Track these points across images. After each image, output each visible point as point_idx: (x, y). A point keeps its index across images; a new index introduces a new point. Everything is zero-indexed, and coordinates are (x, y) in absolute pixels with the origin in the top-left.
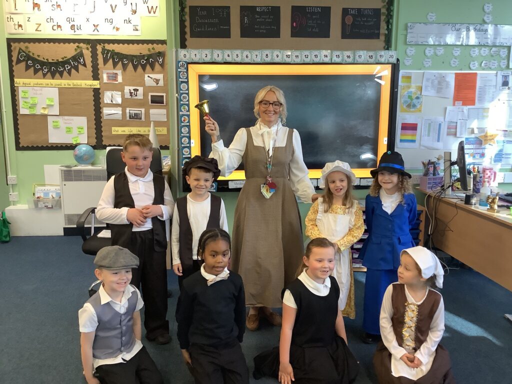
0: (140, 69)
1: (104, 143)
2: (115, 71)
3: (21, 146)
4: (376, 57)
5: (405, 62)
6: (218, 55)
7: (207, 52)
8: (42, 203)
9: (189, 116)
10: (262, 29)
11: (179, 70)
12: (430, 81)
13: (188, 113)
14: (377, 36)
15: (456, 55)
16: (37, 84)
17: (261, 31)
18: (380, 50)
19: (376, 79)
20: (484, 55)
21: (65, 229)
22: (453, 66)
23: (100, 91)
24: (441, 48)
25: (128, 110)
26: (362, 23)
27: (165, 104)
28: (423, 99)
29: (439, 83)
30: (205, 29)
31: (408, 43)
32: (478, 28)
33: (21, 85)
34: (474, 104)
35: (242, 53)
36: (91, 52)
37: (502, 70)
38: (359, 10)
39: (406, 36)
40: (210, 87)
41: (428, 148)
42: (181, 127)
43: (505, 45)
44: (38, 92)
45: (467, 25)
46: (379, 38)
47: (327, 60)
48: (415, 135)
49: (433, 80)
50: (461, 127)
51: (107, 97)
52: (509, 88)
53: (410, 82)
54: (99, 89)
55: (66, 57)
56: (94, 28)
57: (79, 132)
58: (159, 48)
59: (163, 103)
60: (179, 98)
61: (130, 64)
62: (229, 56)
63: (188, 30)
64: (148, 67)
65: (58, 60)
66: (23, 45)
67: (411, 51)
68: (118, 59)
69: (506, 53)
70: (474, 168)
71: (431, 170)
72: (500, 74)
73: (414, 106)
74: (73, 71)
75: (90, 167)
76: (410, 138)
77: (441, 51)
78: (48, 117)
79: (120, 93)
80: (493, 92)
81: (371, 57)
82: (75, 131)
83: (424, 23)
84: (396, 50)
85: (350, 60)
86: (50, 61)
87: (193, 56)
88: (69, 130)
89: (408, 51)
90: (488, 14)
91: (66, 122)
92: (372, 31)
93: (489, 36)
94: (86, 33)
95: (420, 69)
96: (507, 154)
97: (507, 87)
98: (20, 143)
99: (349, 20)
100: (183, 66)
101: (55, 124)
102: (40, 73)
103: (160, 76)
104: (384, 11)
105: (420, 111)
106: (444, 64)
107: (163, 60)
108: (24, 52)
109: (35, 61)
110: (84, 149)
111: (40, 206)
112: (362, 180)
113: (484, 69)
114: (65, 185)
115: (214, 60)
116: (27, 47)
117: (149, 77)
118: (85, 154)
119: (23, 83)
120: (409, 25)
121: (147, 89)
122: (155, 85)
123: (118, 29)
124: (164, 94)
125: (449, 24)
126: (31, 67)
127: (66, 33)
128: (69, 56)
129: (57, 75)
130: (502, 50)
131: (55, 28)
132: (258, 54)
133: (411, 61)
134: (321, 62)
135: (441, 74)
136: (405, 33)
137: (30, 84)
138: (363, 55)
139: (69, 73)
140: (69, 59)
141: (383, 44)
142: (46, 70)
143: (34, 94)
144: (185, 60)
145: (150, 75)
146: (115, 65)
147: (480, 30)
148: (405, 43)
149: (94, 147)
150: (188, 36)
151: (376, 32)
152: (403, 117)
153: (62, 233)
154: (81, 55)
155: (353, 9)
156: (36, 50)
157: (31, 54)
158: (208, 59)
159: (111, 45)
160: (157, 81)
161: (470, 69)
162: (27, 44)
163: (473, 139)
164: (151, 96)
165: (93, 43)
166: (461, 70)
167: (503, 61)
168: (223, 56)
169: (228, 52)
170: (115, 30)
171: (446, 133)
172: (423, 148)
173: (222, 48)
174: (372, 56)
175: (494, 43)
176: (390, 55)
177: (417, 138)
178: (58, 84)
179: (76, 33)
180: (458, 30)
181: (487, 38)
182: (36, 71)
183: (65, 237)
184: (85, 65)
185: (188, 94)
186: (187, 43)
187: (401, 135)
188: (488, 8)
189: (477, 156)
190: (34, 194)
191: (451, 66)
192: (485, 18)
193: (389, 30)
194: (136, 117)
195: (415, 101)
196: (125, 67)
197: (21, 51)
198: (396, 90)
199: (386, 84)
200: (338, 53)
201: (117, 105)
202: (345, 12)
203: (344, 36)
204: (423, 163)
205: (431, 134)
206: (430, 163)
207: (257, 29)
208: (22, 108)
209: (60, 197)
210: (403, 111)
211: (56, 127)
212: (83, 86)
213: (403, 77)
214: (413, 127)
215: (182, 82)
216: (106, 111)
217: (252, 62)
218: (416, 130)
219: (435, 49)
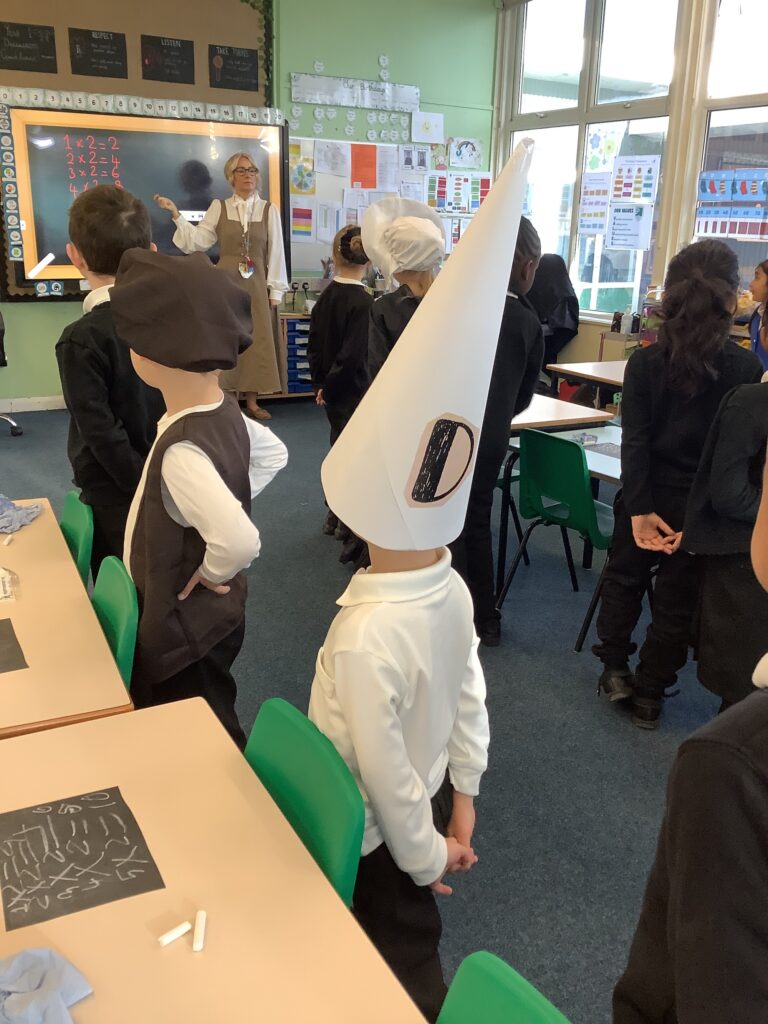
6: (53, 98)
7: (37, 92)
9: (15, 184)
10: (103, 65)
13: (14, 179)
14: (255, 88)
15: (351, 120)
17: (101, 67)
20: (382, 122)
22: (348, 134)
24: (334, 110)
26: (235, 68)
28: (317, 177)
29: (334, 157)
30: (18, 57)
31: (293, 100)
32: (373, 86)
34: (374, 186)
35: (87, 97)
37: (404, 143)
38: (230, 49)
39: (290, 90)
41: (326, 243)
43: (405, 110)
45: (361, 81)
46: (257, 90)
47: (200, 115)
48: (310, 225)
49: (325, 153)
52: (412, 168)
53: (298, 153)
62: (68, 100)
67: (297, 111)
69: (408, 122)
72: (402, 148)
73: (306, 185)
76: (303, 228)
77: (333, 114)
80: (396, 172)
83: (310, 75)
84: (278, 107)
87: (17, 97)
89: (295, 111)
90: (385, 69)
92: (248, 80)
93: (386, 98)
95: (310, 137)
97: (410, 166)
99: (219, 62)
104: (261, 53)
105: (313, 192)
106: (336, 131)
113: (383, 141)
115: (47, 105)
120: (293, 75)
125: (341, 78)
130: (402, 118)
132: (109, 100)
133: (298, 124)
134: (192, 117)
135: (335, 144)
136: (288, 86)
141: (264, 99)
144: (5, 102)
147: (376, 90)
148: (290, 100)
152: (297, 201)
155: (222, 47)
158: (39, 103)
161: (368, 140)
166: (358, 140)
167: (406, 132)
168: (60, 100)
169: (67, 95)
172: (320, 243)
174: (255, 114)
175: (393, 107)
176: (274, 115)
177: (312, 229)
180: (352, 87)
181: (384, 100)
185: (12, 151)
187: (294, 224)
188: (384, 61)
191: (346, 135)
192: (382, 74)
193: (270, 80)
195: (306, 179)
200: (213, 107)
202: (213, 50)
203: (214, 84)
205: (328, 224)
207: (94, 63)
210: (293, 192)
214: (306, 215)
217: (101, 111)
218: (310, 218)
219: (326, 110)
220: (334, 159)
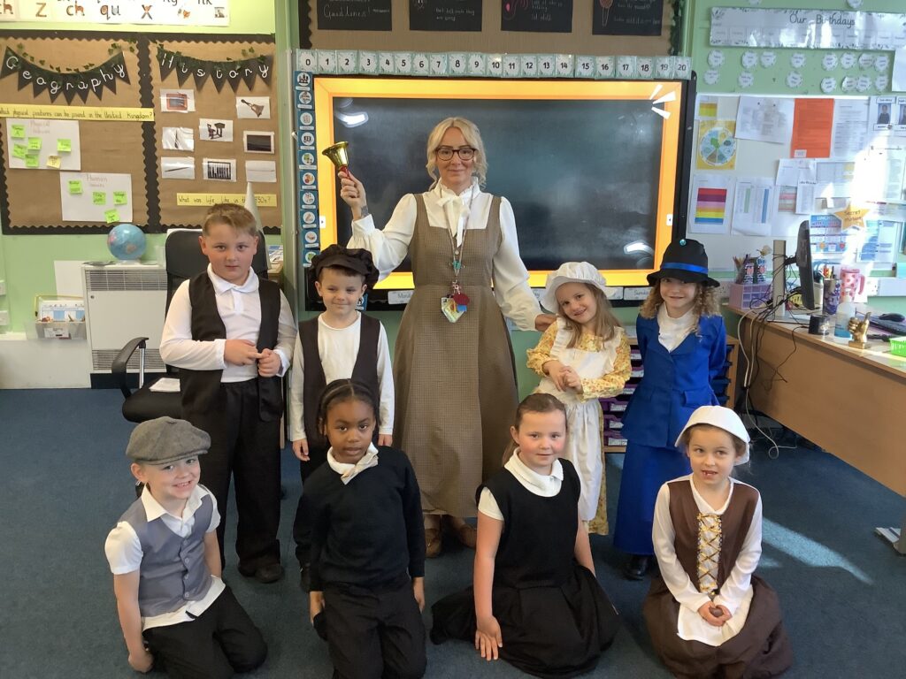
0: (227, 87)
1: (162, 222)
2: (182, 91)
3: (11, 226)
4: (654, 68)
5: (706, 78)
6: (368, 61)
7: (349, 55)
8: (51, 329)
9: (315, 172)
10: (449, 15)
11: (297, 88)
12: (751, 113)
13: (314, 167)
14: (657, 31)
15: (797, 65)
16: (40, 114)
17: (447, 19)
18: (663, 55)
19: (654, 109)
20: (847, 66)
21: (93, 376)
22: (792, 85)
23: (155, 127)
24: (771, 54)
25: (205, 164)
26: (630, 6)
27: (273, 152)
28: (737, 146)
29: (767, 116)
30: (344, 13)
31: (712, 44)
32: (837, 17)
33: (11, 115)
34: (827, 155)
35: (413, 58)
36: (138, 55)
37: (878, 94)
39: (709, 30)
40: (354, 120)
41: (745, 233)
42: (302, 193)
43: (884, 49)
44: (42, 129)
45: (818, 12)
46: (660, 34)
47: (567, 72)
48: (722, 210)
49: (754, 112)
50: (805, 196)
51: (167, 138)
52: (890, 127)
53: (715, 114)
54: (153, 123)
55: (91, 65)
56: (143, 12)
57: (117, 201)
58: (262, 49)
59: (270, 150)
60: (297, 138)
61: (210, 78)
62: (388, 63)
63: (313, 15)
64: (242, 84)
65: (77, 70)
66: (13, 43)
67: (717, 58)
68: (186, 68)
69: (887, 64)
70: (826, 270)
71: (750, 272)
72: (875, 101)
73: (722, 158)
74: (106, 90)
75: (137, 265)
76: (711, 215)
77: (770, 59)
78: (61, 173)
79: (191, 131)
80: (862, 134)
81: (645, 68)
82: (110, 200)
83: (741, 8)
84: (689, 56)
85: (607, 73)
86: (64, 71)
87: (323, 63)
88: (99, 198)
89: (712, 58)
91: (93, 182)
92: (647, 21)
93: (856, 33)
94: (129, 21)
95: (733, 91)
96: (884, 245)
97: (887, 125)
98: (9, 221)
100: (304, 80)
101: (74, 186)
102: (45, 94)
103: (264, 101)
105: (732, 166)
106: (776, 82)
107: (270, 72)
108: (15, 54)
109: (36, 71)
110: (127, 232)
111: (47, 335)
112: (626, 289)
113: (846, 93)
114: (92, 297)
115: (360, 71)
116: (20, 46)
117: (243, 101)
118: (127, 242)
119: (15, 112)
120: (714, 10)
121: (240, 125)
122: (255, 116)
123: (186, 14)
124: (272, 134)
125: (785, 9)
126: (29, 81)
127: (93, 22)
128: (98, 63)
129: (77, 97)
130: (879, 59)
131: (72, 10)
132: (441, 60)
133: (717, 76)
134: (556, 75)
135: (770, 100)
136: (707, 25)
137: (26, 114)
138: (632, 63)
139: (99, 93)
140: (98, 69)
141: (667, 45)
142: (56, 88)
143: (35, 131)
144: (308, 69)
145: (246, 99)
146: (182, 79)
147: (840, 22)
148: (707, 43)
149: (145, 230)
150: (314, 27)
151: (655, 22)
152: (702, 177)
153: (87, 384)
154: (120, 60)
156: (37, 51)
157: (28, 59)
158: (350, 69)
159: (175, 43)
160: (259, 110)
161: (822, 92)
162: (20, 40)
163: (824, 218)
164: (248, 136)
165: (141, 40)
166: (806, 93)
167: (880, 78)
168: (378, 63)
169: (387, 56)
170: (182, 15)
171: (776, 207)
172: (736, 233)
173: (375, 48)
174: (647, 66)
175: (865, 45)
176: (680, 65)
177: (726, 215)
178: (77, 113)
179: (109, 21)
180: (802, 21)
181: (853, 36)
182: (38, 91)
183: (96, 391)
184: (126, 79)
185: (314, 132)
186: (312, 39)
187: (698, 209)
189: (832, 249)
190: (36, 313)
191: (788, 86)
192: (851, 1)
193: (679, 20)
194: (219, 175)
195: (723, 149)
196: (199, 83)
197: (10, 53)
198: (690, 128)
199: (671, 117)
200: (586, 60)
201: (186, 153)
203: (597, 30)
204: (736, 261)
205: (750, 209)
206: (748, 260)
207: (439, 14)
208: (14, 157)
209: (84, 320)
210: (701, 167)
211: (76, 193)
212: (125, 118)
213: (702, 105)
214: (719, 196)
215: (303, 110)
216: (166, 164)
217: (431, 74)
218: (723, 200)
219: (760, 55)
220: (767, 121)
